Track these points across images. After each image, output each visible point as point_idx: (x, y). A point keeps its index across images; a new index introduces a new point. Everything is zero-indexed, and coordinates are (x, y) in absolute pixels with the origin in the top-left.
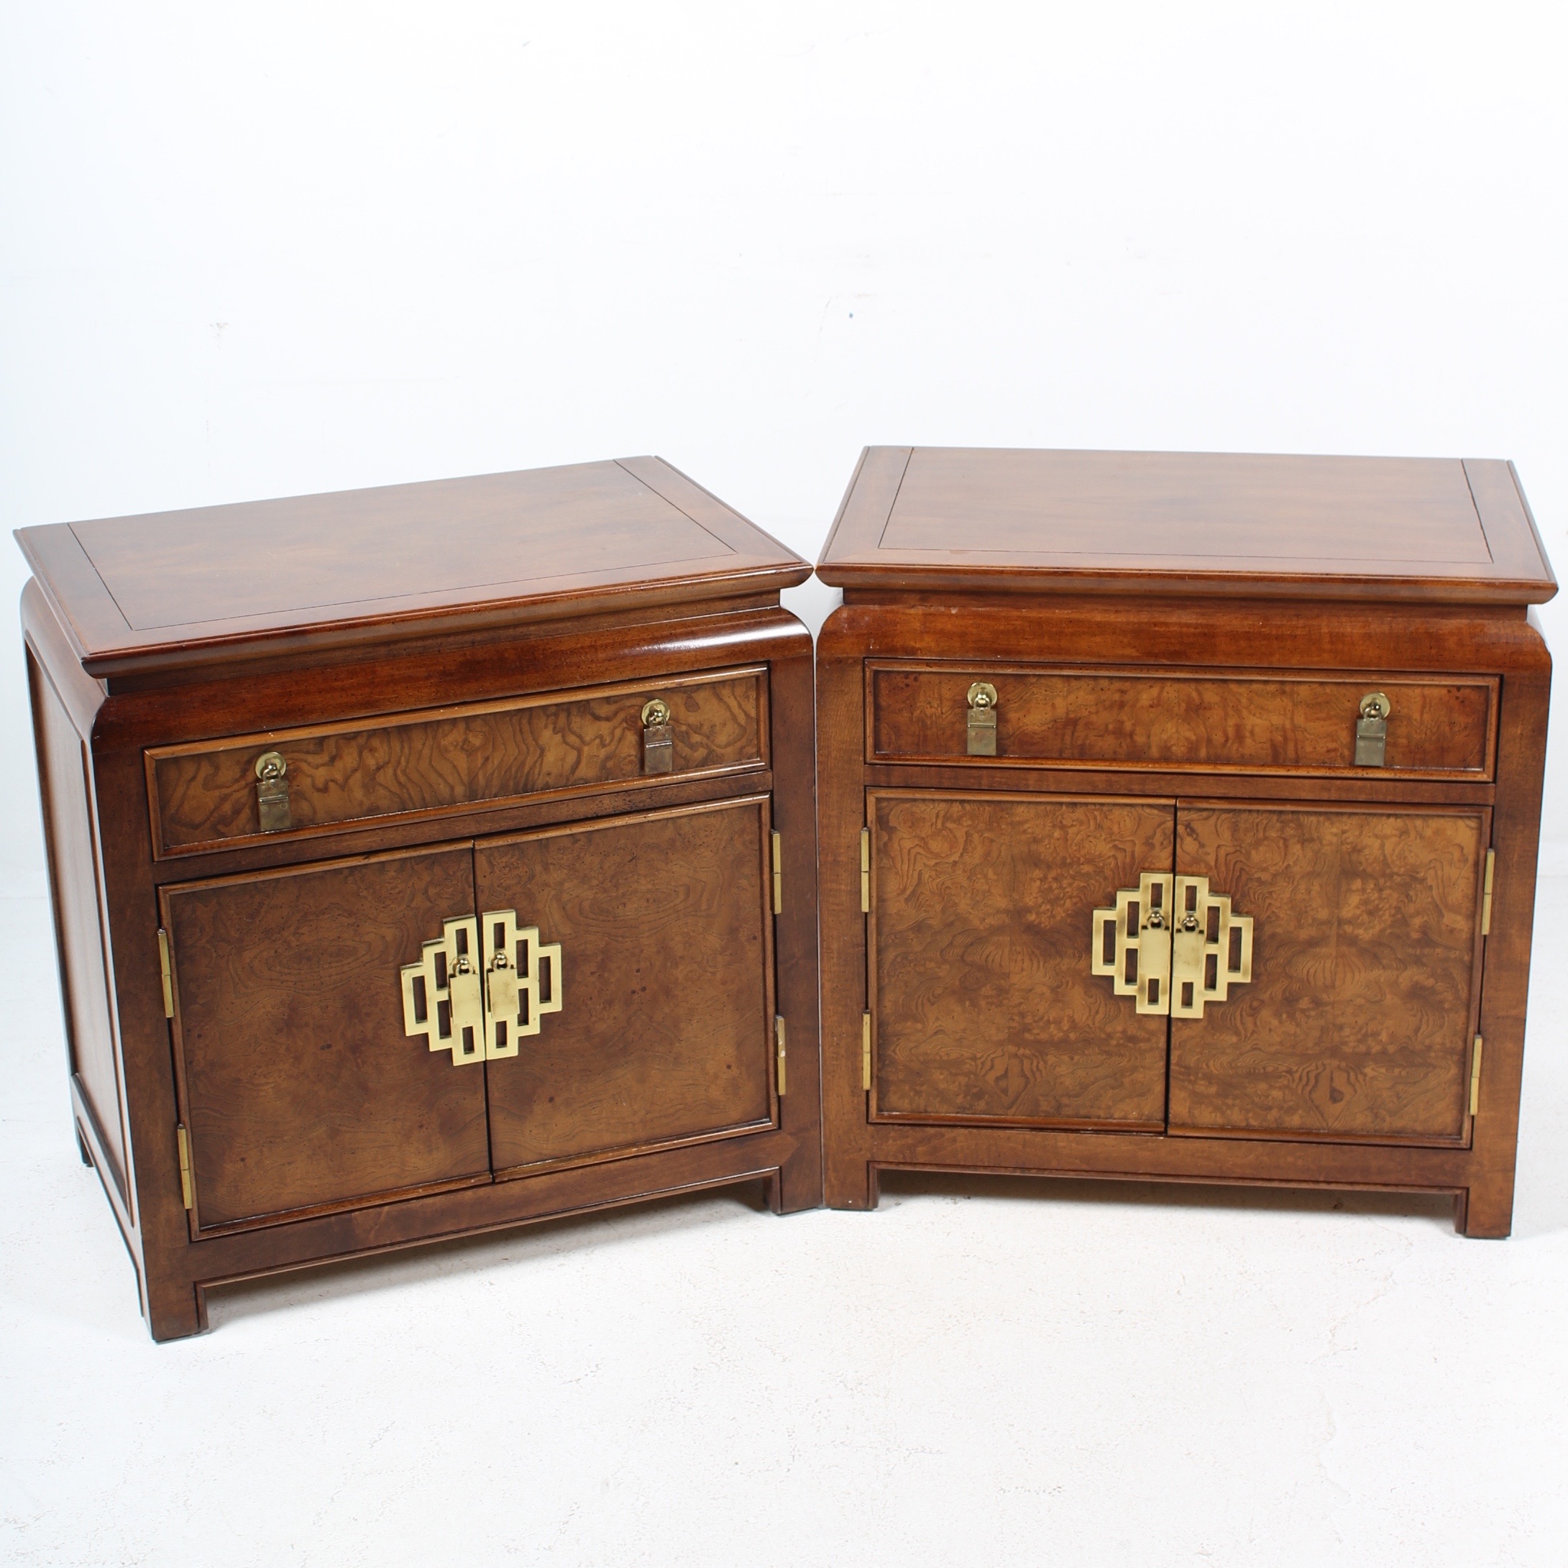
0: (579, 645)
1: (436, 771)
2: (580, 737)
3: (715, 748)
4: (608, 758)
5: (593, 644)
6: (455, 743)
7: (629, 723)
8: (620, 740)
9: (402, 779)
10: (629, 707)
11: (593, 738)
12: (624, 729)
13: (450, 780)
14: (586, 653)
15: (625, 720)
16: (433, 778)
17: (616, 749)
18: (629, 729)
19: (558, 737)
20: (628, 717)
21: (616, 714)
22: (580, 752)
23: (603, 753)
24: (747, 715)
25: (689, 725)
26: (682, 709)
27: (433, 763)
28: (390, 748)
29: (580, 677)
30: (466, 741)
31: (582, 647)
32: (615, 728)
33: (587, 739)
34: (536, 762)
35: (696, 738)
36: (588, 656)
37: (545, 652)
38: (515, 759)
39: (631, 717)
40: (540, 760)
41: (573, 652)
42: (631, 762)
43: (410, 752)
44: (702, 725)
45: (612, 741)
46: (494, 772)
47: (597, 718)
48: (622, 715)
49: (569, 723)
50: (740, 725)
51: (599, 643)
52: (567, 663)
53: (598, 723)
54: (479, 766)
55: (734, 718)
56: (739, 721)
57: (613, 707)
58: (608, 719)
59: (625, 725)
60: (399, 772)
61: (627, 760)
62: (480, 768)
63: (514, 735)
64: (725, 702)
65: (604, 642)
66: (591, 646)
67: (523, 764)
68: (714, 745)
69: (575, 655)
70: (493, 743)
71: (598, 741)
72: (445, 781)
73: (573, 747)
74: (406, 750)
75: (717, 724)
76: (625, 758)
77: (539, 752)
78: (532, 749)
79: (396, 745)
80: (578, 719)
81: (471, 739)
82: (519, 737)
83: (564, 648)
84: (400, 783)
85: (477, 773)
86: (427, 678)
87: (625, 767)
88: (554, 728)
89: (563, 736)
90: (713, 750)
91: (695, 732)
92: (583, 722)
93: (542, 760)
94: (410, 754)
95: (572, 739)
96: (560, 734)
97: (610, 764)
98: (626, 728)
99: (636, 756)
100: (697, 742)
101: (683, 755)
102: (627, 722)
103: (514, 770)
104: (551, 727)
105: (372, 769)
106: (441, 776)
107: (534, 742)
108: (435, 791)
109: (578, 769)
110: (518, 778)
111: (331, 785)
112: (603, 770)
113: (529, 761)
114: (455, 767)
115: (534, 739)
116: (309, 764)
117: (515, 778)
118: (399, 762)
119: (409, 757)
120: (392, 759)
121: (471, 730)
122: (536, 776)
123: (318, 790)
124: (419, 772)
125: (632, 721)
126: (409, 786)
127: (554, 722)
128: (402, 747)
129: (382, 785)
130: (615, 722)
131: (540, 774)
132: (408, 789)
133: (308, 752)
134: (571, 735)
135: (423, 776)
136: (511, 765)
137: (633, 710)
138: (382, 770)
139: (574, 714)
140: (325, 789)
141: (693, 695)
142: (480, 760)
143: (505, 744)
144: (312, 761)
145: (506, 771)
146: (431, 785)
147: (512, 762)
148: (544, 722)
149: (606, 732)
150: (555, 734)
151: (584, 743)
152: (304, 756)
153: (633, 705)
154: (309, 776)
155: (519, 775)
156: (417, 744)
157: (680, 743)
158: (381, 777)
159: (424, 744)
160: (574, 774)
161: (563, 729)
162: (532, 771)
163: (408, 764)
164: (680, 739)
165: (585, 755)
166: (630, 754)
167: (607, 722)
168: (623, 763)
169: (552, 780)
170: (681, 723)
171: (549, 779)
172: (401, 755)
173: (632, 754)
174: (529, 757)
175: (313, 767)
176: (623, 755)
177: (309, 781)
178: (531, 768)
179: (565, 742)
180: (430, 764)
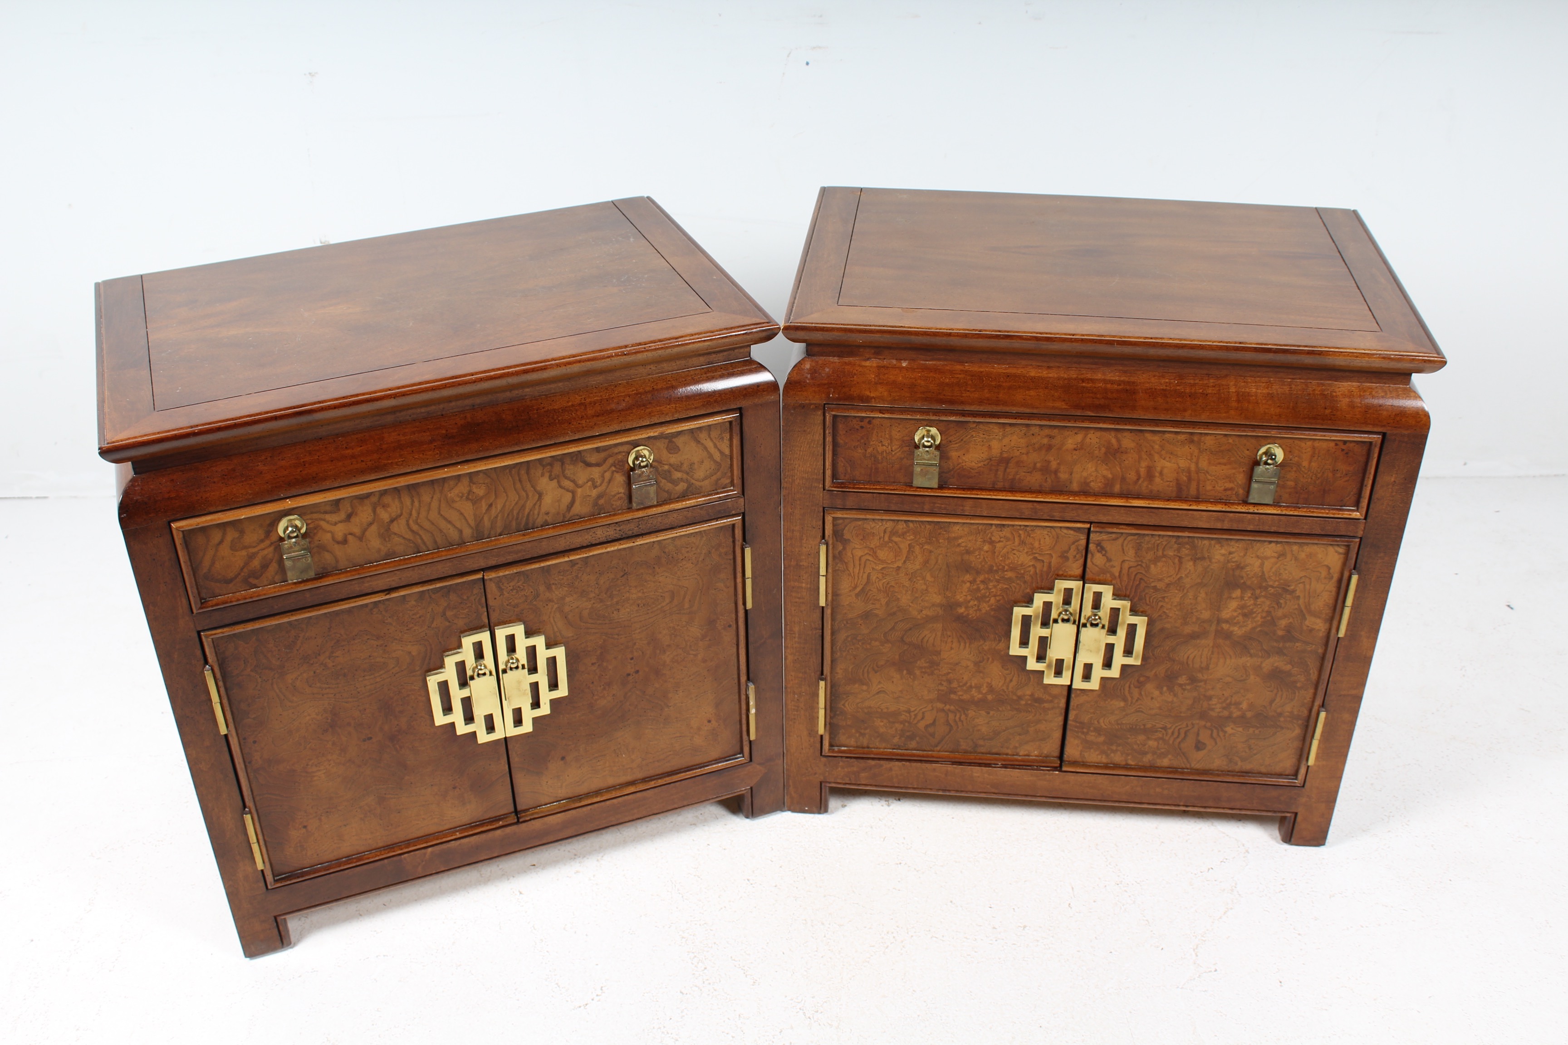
1: (446, 519)
2: (574, 481)
3: (694, 481)
4: (600, 497)
6: (461, 495)
7: (618, 466)
8: (610, 481)
9: (415, 527)
10: (617, 453)
11: (585, 481)
12: (613, 472)
13: (458, 525)
14: (577, 411)
15: (614, 465)
16: (443, 524)
17: (606, 489)
18: (617, 472)
19: (554, 483)
20: (616, 462)
21: (605, 460)
22: (573, 493)
23: (595, 493)
24: (722, 453)
25: (670, 465)
26: (665, 452)
27: (442, 513)
28: (401, 503)
30: (470, 492)
31: (573, 406)
32: (605, 472)
33: (580, 482)
34: (535, 504)
35: (678, 475)
36: (578, 413)
37: (539, 412)
38: (516, 503)
39: (619, 462)
40: (538, 502)
41: (564, 409)
42: (620, 499)
43: (420, 504)
44: (682, 464)
45: (602, 482)
46: (497, 516)
47: (588, 465)
48: (610, 461)
49: (563, 471)
50: (715, 462)
53: (589, 469)
54: (484, 511)
55: (710, 456)
56: (715, 459)
57: (603, 455)
58: (598, 465)
59: (614, 468)
60: (411, 522)
61: (617, 498)
62: (485, 513)
63: (514, 483)
64: (703, 444)
66: (581, 404)
67: (524, 506)
68: (693, 479)
69: (566, 413)
70: (495, 492)
71: (590, 483)
72: (454, 526)
73: (568, 490)
74: (416, 504)
75: (696, 462)
76: (615, 496)
77: (537, 496)
78: (530, 495)
79: (407, 501)
80: (571, 467)
81: (475, 491)
82: (518, 486)
83: (556, 407)
84: (413, 531)
85: (483, 518)
87: (615, 504)
88: (550, 476)
89: (558, 482)
90: (692, 484)
91: (676, 470)
92: (576, 469)
93: (541, 502)
94: (420, 506)
95: (567, 483)
96: (555, 481)
97: (601, 502)
98: (615, 471)
99: (624, 495)
100: (678, 479)
101: (666, 489)
102: (615, 466)
104: (547, 475)
105: (385, 522)
106: (450, 522)
107: (532, 489)
108: (446, 536)
109: (573, 508)
110: (520, 518)
111: (350, 538)
112: (596, 508)
113: (529, 505)
114: (462, 514)
115: (532, 486)
116: (328, 522)
117: (517, 519)
118: (411, 514)
119: (420, 509)
120: (404, 513)
121: (474, 483)
122: (536, 517)
123: (338, 543)
124: (429, 520)
125: (620, 465)
126: (421, 533)
127: (550, 472)
128: (413, 502)
129: (395, 534)
130: (605, 467)
131: (538, 515)
132: (420, 536)
133: (326, 512)
134: (566, 480)
135: (433, 524)
136: (513, 509)
137: (620, 457)
138: (395, 522)
139: (568, 464)
140: (345, 541)
141: (674, 440)
142: (484, 507)
143: (506, 493)
144: (330, 519)
145: (508, 515)
146: (441, 531)
147: (514, 507)
148: (540, 472)
149: (597, 476)
150: (551, 480)
151: (578, 486)
152: (322, 516)
153: (620, 452)
154: (329, 532)
155: (520, 516)
156: (426, 498)
157: (663, 481)
158: (395, 527)
159: (432, 498)
160: (569, 513)
161: (558, 476)
162: (532, 513)
163: (418, 516)
164: (663, 478)
165: (579, 496)
166: (619, 493)
167: (598, 468)
168: (614, 501)
169: (549, 519)
170: (663, 464)
171: (547, 518)
172: (412, 509)
173: (621, 493)
174: (529, 502)
175: (331, 524)
176: (613, 493)
177: (329, 536)
178: (531, 510)
179: (561, 487)
180: (439, 513)
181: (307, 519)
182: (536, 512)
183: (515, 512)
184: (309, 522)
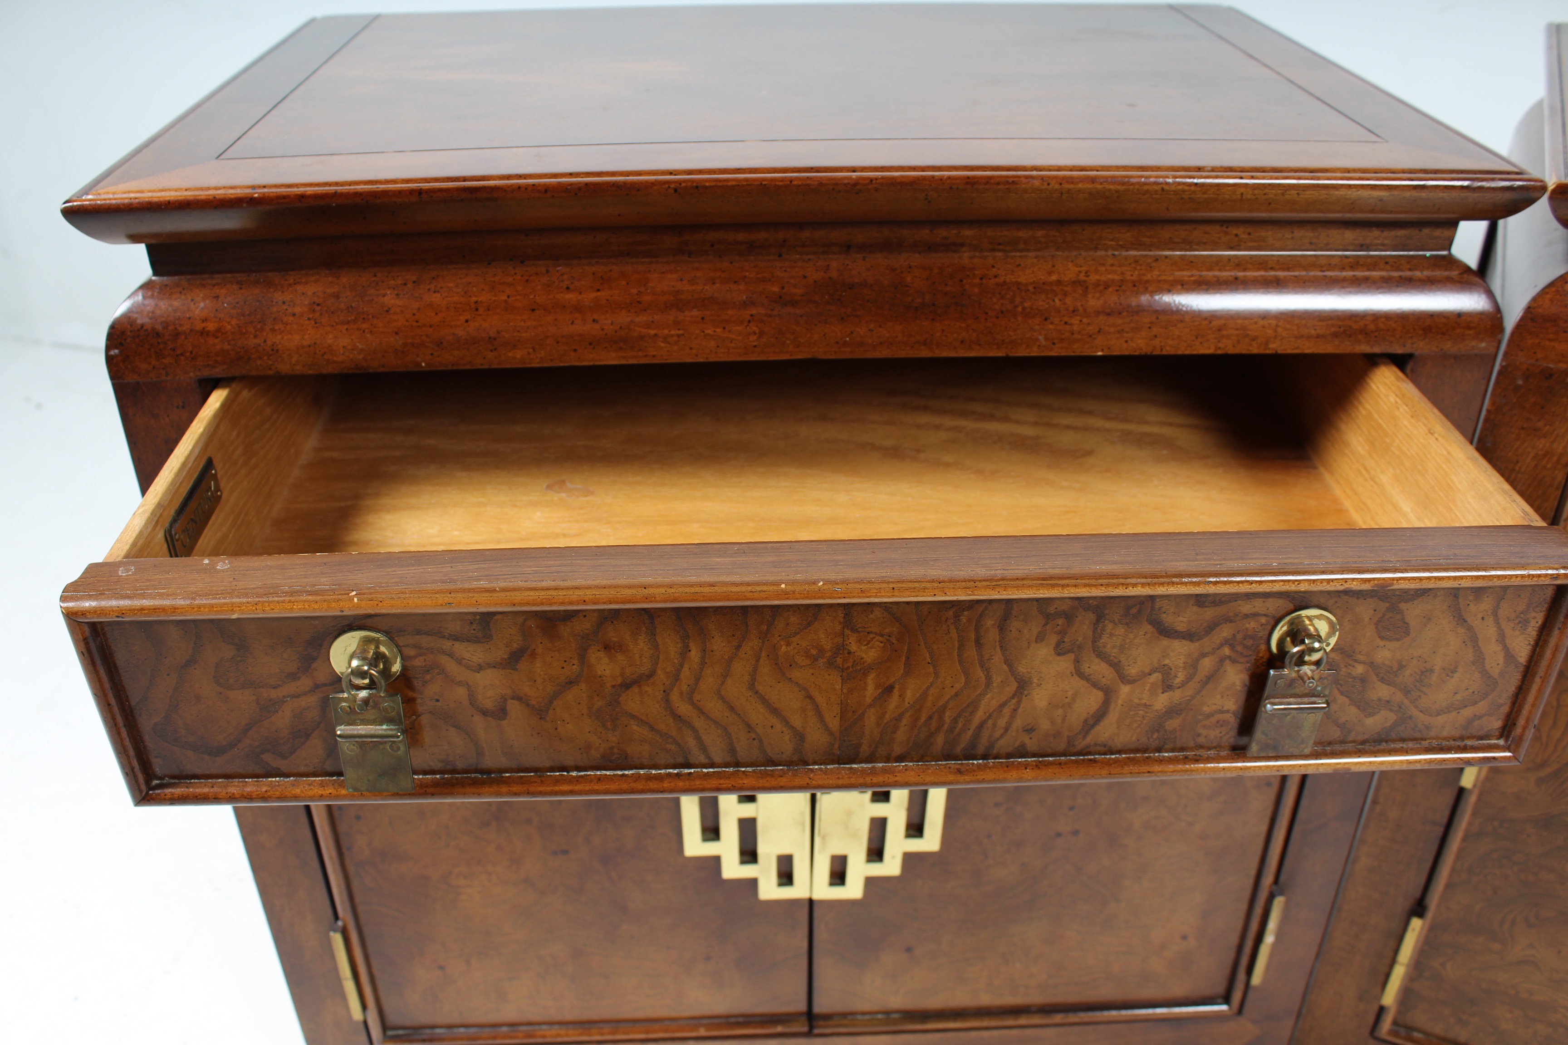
0: (1054, 278)
1: (765, 702)
2: (1116, 665)
3: (1415, 713)
4: (1172, 711)
5: (1082, 277)
6: (814, 652)
7: (1239, 648)
8: (1210, 678)
9: (684, 709)
10: (1246, 616)
11: (1147, 670)
12: (1222, 660)
13: (797, 721)
14: (1065, 295)
15: (1230, 643)
16: (757, 714)
17: (1193, 697)
18: (1234, 661)
19: (1065, 664)
20: (1239, 636)
21: (1211, 627)
22: (1109, 693)
23: (1162, 701)
24: (1509, 656)
25: (1372, 664)
26: (1370, 632)
27: (760, 688)
28: (656, 647)
29: (1046, 339)
30: (840, 649)
31: (1059, 282)
32: (1204, 655)
33: (1133, 671)
34: (1003, 705)
35: (1382, 691)
36: (1068, 300)
37: (984, 281)
38: (956, 695)
39: (1246, 637)
40: (1014, 701)
41: (1039, 288)
42: (1220, 724)
43: (703, 658)
44: (1401, 667)
45: (1189, 679)
46: (898, 719)
47: (1165, 632)
48: (1225, 632)
49: (1096, 638)
50: (1485, 674)
51: (1093, 278)
52: (1024, 309)
53: (1165, 642)
54: (868, 700)
55: (1479, 660)
56: (1488, 667)
57: (1209, 613)
58: (1189, 636)
59: (1226, 651)
60: (675, 696)
61: (1214, 720)
62: (870, 706)
63: (961, 647)
64: (1470, 628)
65: (1103, 278)
66: (1076, 283)
67: (974, 706)
68: (1416, 707)
69: (1043, 296)
70: (908, 658)
71: (1156, 677)
72: (786, 722)
73: (1095, 685)
74: (695, 654)
75: (1437, 668)
76: (1210, 715)
77: (1014, 685)
78: (997, 680)
79: (670, 644)
80: (1120, 630)
81: (854, 648)
82: (971, 652)
83: (1023, 279)
84: (677, 718)
85: (863, 714)
86: (744, 305)
87: (1204, 732)
88: (1058, 645)
89: (1077, 662)
90: (1410, 717)
91: (1382, 680)
92: (1131, 636)
93: (1019, 702)
94: (703, 663)
95: (1099, 669)
96: (1071, 656)
97: (1173, 724)
98: (1229, 657)
99: (1234, 713)
100: (1380, 700)
101: (1342, 720)
102: (1232, 647)
103: (948, 716)
104: (1053, 639)
105: (608, 685)
106: (775, 711)
107: (1005, 667)
108: (761, 741)
109: (1098, 728)
110: (957, 730)
111: (514, 707)
112: (1156, 735)
113: (989, 702)
114: (810, 697)
115: (1007, 662)
116: (459, 661)
117: (951, 730)
118: (677, 678)
119: (702, 670)
120: (659, 672)
121: (854, 630)
122: (997, 734)
123: (485, 713)
124: (722, 698)
125: (1245, 646)
126: (700, 723)
127: (1063, 633)
128: (686, 650)
129: (633, 717)
130: (1206, 643)
131: (1006, 729)
132: (694, 730)
133: (456, 638)
134: (1097, 660)
135: (732, 708)
136: (944, 707)
137: (1252, 625)
138: (636, 689)
139: (1114, 622)
140: (500, 713)
141: (1402, 606)
142: (871, 690)
143: (934, 667)
144: (467, 656)
145: (930, 718)
146: (749, 728)
147: (947, 702)
148: (1035, 631)
149: (1180, 663)
150: (1059, 654)
151: (1124, 678)
152: (447, 645)
153: (1255, 615)
154: (460, 684)
155: (960, 725)
156: (719, 645)
157: (1341, 699)
158: (632, 702)
159: (739, 647)
160: (1085, 737)
161: (1080, 647)
162: (990, 722)
163: (697, 684)
164: (1342, 693)
165: (1120, 702)
166: (1221, 712)
167: (1187, 643)
168: (1204, 727)
169: (1031, 744)
170: (1356, 661)
171: (1027, 741)
172: (682, 666)
173: (1228, 711)
174: (988, 696)
175: (468, 667)
176: (1206, 709)
177: (461, 692)
178: (990, 716)
179: (1080, 674)
180: (752, 686)
181: (407, 646)
182: (1002, 722)
183: (947, 714)
184: (411, 652)
